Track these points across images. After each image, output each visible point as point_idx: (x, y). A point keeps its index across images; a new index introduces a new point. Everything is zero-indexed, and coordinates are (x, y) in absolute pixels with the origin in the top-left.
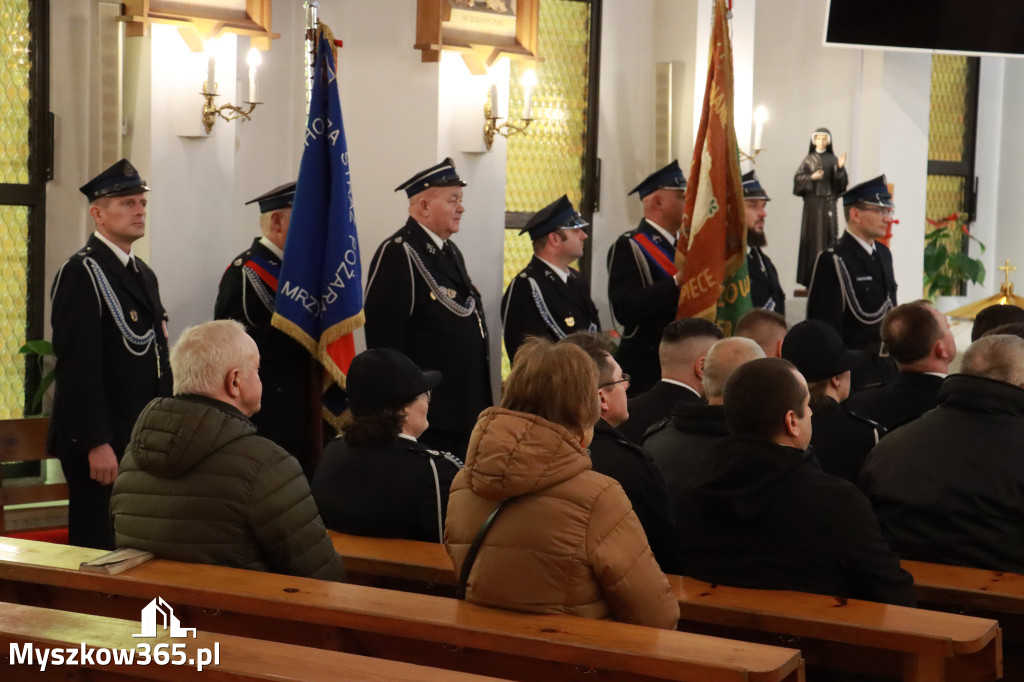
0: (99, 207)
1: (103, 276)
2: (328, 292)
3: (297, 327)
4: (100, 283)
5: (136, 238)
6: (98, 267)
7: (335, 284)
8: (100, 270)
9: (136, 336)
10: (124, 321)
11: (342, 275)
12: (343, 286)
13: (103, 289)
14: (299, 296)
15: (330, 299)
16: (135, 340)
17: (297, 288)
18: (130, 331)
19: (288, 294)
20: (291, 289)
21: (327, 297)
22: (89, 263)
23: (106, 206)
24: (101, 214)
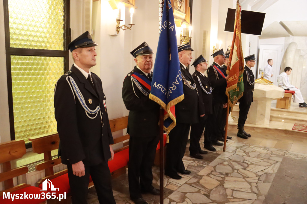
0: (77, 53)
1: (76, 84)
2: (172, 86)
3: (160, 99)
4: (74, 88)
5: (93, 66)
6: (73, 80)
7: (175, 83)
8: (74, 82)
9: (91, 111)
10: (85, 104)
11: (178, 79)
12: (178, 83)
13: (75, 91)
14: (160, 87)
15: (173, 89)
16: (90, 112)
17: (159, 84)
18: (88, 108)
19: (156, 87)
20: (157, 85)
21: (172, 88)
22: (69, 79)
23: (80, 52)
24: (78, 56)
